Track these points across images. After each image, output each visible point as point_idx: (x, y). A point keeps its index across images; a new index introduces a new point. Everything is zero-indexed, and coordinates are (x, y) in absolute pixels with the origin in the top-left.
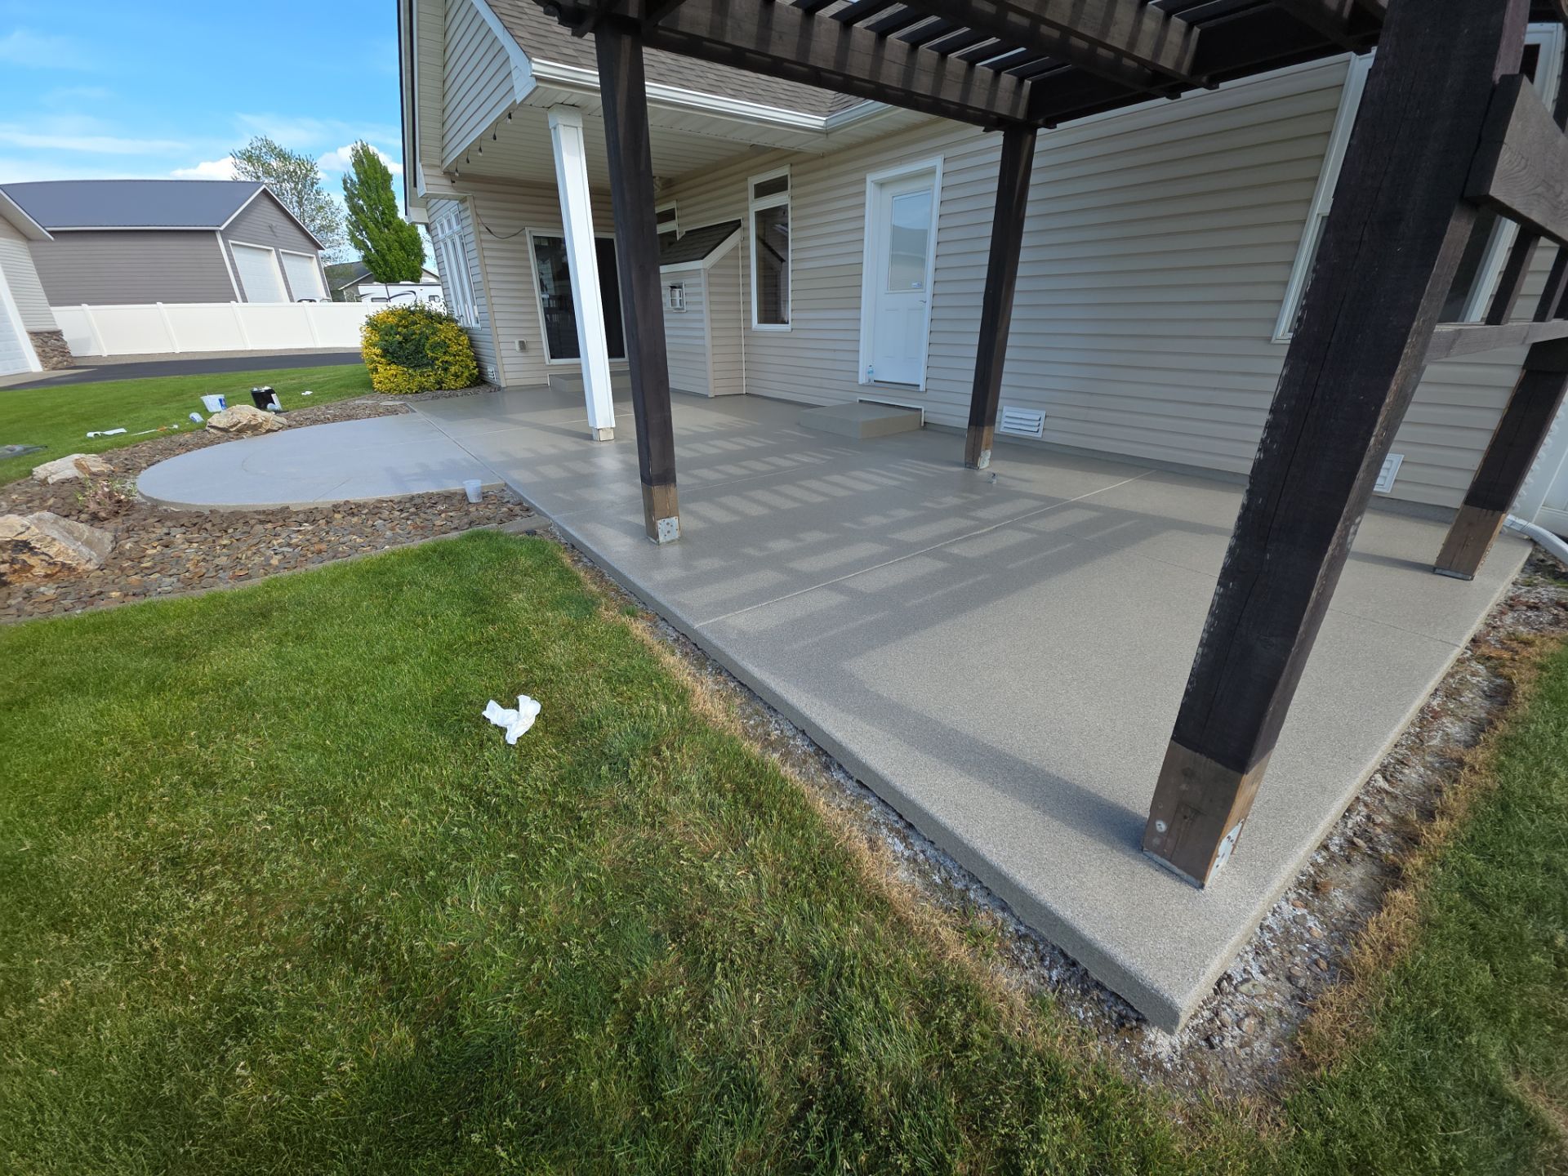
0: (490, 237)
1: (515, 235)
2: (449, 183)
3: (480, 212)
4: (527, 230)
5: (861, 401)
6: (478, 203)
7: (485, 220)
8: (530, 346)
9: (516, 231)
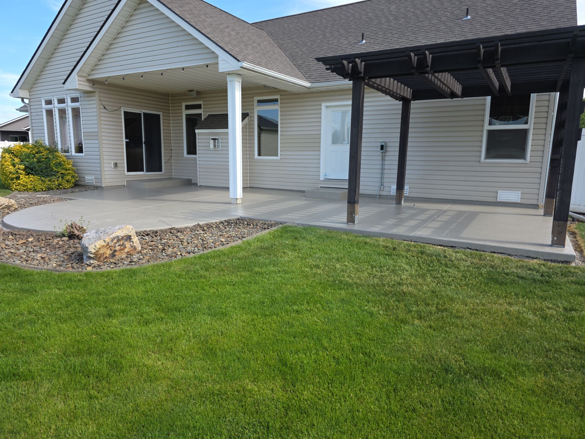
0: (105, 111)
1: (116, 110)
2: (92, 85)
3: (101, 99)
4: (122, 108)
5: (321, 187)
6: (101, 94)
7: (103, 103)
8: (118, 165)
9: (116, 108)
